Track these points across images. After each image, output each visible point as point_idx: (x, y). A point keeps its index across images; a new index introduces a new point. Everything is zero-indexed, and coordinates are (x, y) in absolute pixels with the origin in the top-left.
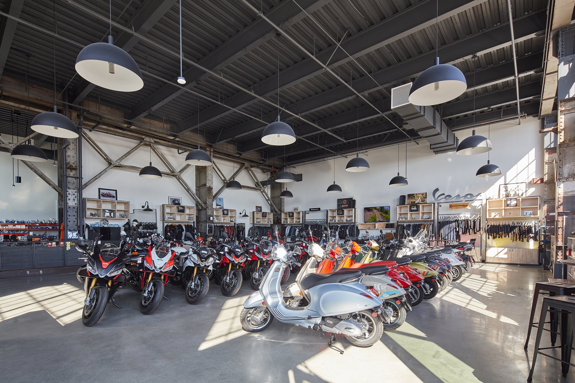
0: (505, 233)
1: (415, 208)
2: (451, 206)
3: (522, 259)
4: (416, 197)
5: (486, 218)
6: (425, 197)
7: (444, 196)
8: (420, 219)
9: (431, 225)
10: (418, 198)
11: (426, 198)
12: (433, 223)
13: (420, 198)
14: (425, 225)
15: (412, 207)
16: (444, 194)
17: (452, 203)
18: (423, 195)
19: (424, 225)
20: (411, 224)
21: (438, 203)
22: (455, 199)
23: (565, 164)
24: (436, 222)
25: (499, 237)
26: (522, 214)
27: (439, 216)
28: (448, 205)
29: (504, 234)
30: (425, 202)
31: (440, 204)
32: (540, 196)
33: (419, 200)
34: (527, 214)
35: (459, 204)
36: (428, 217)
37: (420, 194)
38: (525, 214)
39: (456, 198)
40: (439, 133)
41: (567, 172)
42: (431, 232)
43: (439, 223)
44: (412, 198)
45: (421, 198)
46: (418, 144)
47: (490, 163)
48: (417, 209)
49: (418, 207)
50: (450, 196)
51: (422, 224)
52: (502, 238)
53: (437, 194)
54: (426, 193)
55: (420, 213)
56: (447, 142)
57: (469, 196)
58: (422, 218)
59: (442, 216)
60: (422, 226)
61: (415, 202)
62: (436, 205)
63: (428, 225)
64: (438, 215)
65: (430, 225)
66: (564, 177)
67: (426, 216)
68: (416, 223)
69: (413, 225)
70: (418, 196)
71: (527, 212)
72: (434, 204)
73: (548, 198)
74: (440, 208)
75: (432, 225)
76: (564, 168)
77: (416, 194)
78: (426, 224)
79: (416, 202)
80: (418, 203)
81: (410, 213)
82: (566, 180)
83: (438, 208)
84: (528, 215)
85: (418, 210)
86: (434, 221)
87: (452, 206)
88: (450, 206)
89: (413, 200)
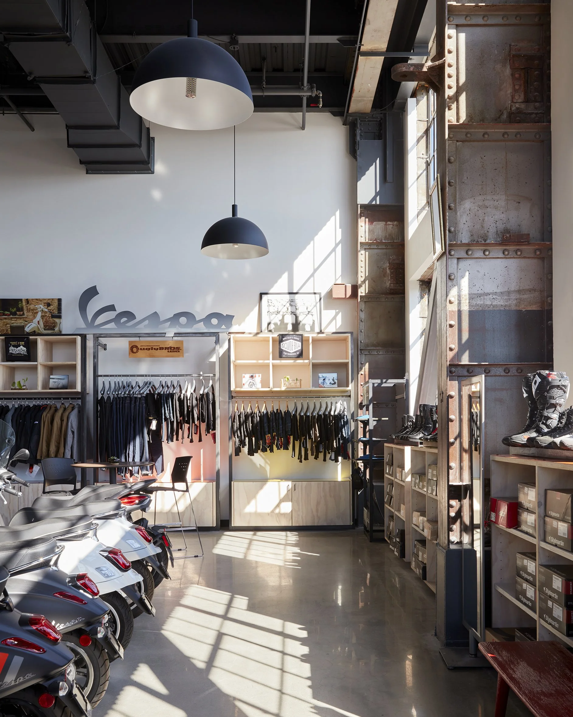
0: (278, 435)
1: (22, 350)
2: (134, 349)
3: (317, 511)
4: (29, 310)
5: (230, 392)
6: (56, 312)
7: (111, 315)
8: (40, 389)
9: (75, 411)
10: (35, 314)
11: (60, 317)
12: (79, 402)
13: (40, 314)
14: (56, 410)
15: (13, 343)
16: (111, 308)
17: (137, 339)
18: (49, 305)
19: (53, 409)
20: (10, 406)
21: (97, 337)
22: (145, 326)
23: (462, 199)
24: (90, 399)
25: (264, 450)
26: (315, 382)
27: (100, 380)
28: (123, 344)
29: (278, 440)
30: (57, 329)
31: (103, 340)
32: (352, 333)
33: (36, 321)
34: (327, 381)
35: (157, 342)
36: (64, 382)
37: (38, 300)
38: (321, 381)
39: (147, 322)
40: (86, 72)
41: (466, 226)
42: (73, 432)
43: (98, 402)
44: (15, 314)
45: (42, 317)
46: (33, 130)
47: (240, 215)
48: (28, 351)
49: (31, 346)
50: (129, 315)
51: (44, 407)
52: (272, 450)
53: (94, 306)
54: (60, 300)
55: (40, 369)
56: (117, 127)
57: (183, 320)
58: (46, 385)
59: (109, 379)
60: (44, 414)
61: (23, 327)
62: (90, 344)
63: (65, 409)
64: (96, 376)
65: (73, 409)
66: (459, 242)
67: (57, 380)
68: (26, 403)
69: (16, 409)
70: (32, 307)
71: (324, 375)
72: (84, 338)
73: (367, 341)
74: (101, 352)
75: (79, 412)
76: (458, 214)
77: (27, 301)
78: (58, 406)
79: (27, 329)
80: (34, 333)
81: (7, 367)
82: (467, 253)
83: (94, 353)
84: (328, 384)
85: (31, 356)
86: (83, 395)
87: (136, 347)
88: (132, 349)
89: (18, 322)
